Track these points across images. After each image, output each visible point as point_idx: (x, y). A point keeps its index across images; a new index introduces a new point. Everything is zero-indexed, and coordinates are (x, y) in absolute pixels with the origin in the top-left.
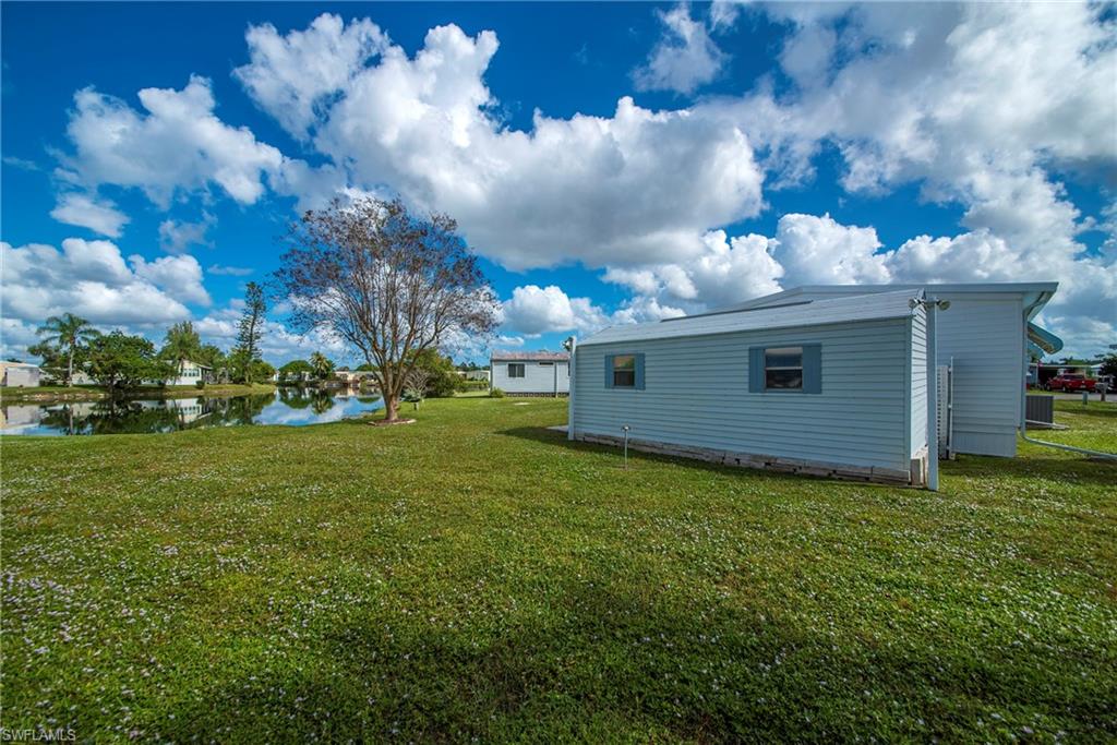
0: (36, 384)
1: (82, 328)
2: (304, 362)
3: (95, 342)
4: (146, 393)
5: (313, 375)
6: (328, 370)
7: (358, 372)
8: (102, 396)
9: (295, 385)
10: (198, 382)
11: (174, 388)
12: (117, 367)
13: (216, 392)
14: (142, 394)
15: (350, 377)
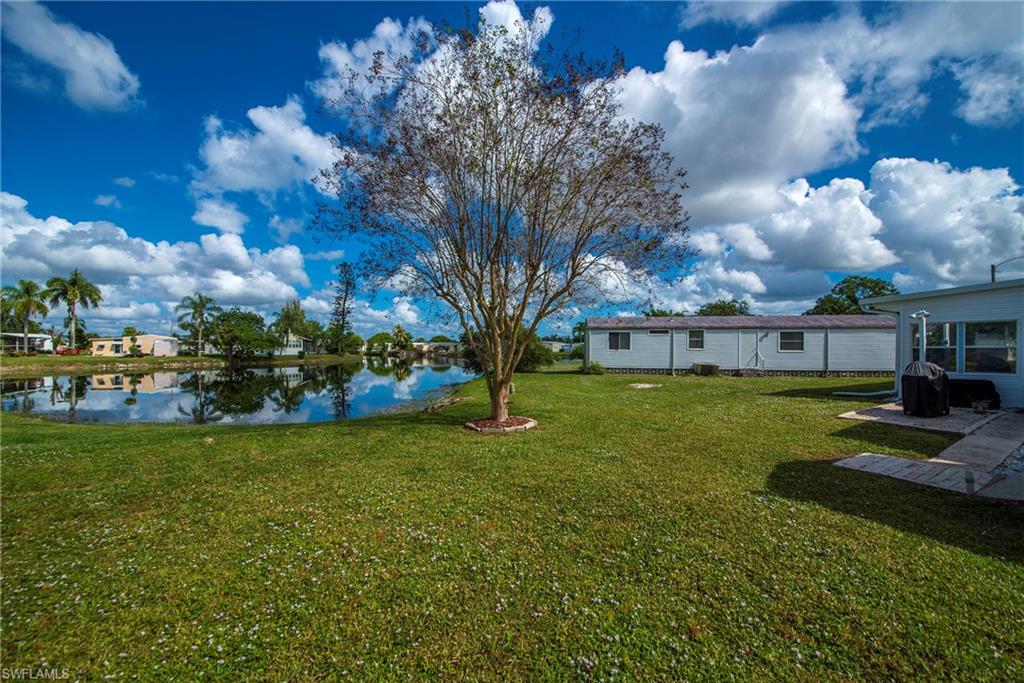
0: (175, 354)
1: (208, 306)
2: (388, 334)
3: (218, 318)
4: (258, 361)
5: (395, 346)
6: (407, 341)
7: (432, 344)
8: (223, 364)
9: (380, 355)
10: (299, 352)
11: (281, 357)
12: (234, 339)
13: (314, 361)
14: (254, 363)
15: (425, 348)
